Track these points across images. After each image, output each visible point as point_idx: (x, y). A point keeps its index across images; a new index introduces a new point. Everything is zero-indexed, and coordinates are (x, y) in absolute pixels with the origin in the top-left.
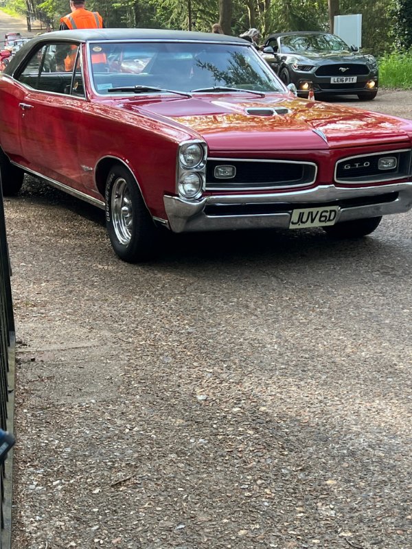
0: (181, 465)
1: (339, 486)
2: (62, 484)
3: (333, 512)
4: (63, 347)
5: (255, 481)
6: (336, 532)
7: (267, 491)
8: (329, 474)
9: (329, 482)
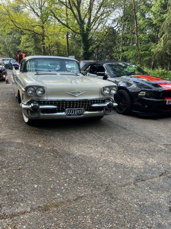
0: (35, 163)
1: (72, 166)
2: (5, 170)
3: (71, 172)
4: (5, 135)
5: (53, 166)
6: (72, 177)
7: (56, 168)
8: (70, 163)
9: (70, 165)
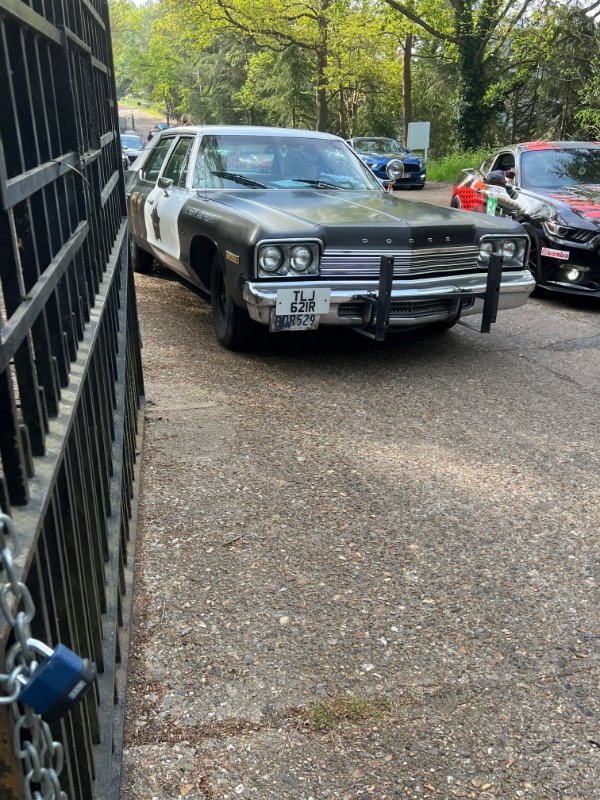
1: (421, 551)
2: (180, 542)
3: (416, 578)
5: (348, 543)
6: (420, 598)
7: (358, 554)
8: (412, 538)
9: (412, 546)
